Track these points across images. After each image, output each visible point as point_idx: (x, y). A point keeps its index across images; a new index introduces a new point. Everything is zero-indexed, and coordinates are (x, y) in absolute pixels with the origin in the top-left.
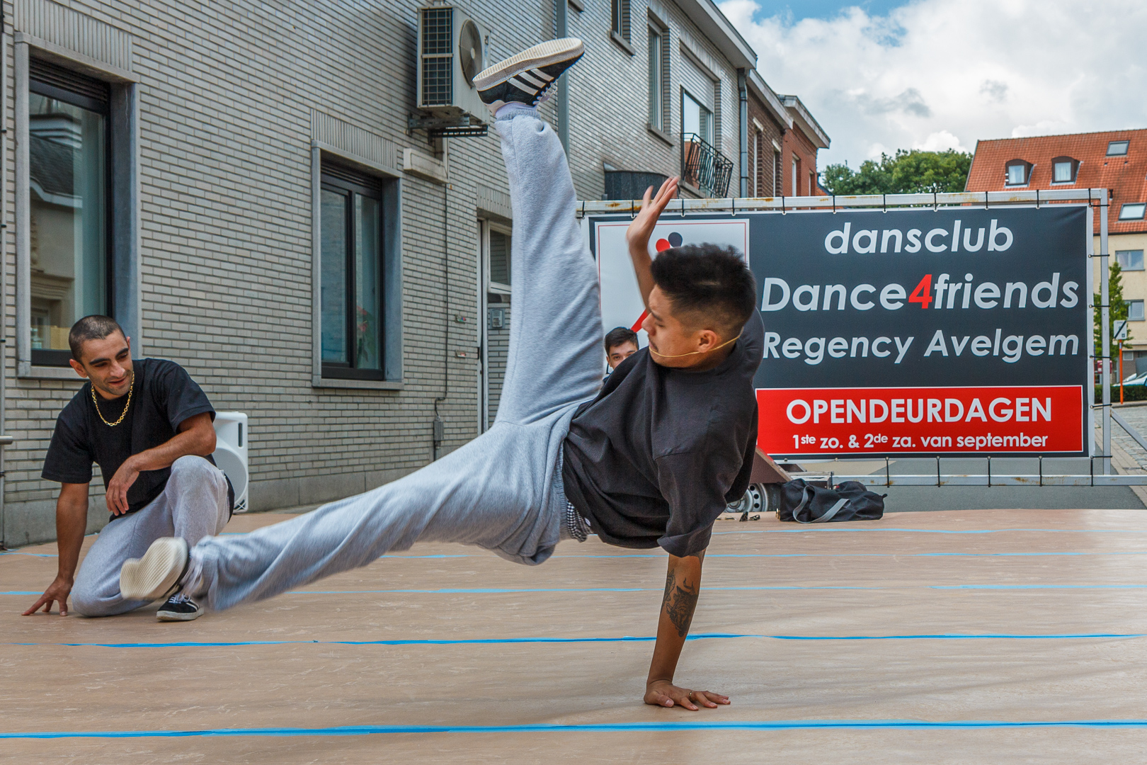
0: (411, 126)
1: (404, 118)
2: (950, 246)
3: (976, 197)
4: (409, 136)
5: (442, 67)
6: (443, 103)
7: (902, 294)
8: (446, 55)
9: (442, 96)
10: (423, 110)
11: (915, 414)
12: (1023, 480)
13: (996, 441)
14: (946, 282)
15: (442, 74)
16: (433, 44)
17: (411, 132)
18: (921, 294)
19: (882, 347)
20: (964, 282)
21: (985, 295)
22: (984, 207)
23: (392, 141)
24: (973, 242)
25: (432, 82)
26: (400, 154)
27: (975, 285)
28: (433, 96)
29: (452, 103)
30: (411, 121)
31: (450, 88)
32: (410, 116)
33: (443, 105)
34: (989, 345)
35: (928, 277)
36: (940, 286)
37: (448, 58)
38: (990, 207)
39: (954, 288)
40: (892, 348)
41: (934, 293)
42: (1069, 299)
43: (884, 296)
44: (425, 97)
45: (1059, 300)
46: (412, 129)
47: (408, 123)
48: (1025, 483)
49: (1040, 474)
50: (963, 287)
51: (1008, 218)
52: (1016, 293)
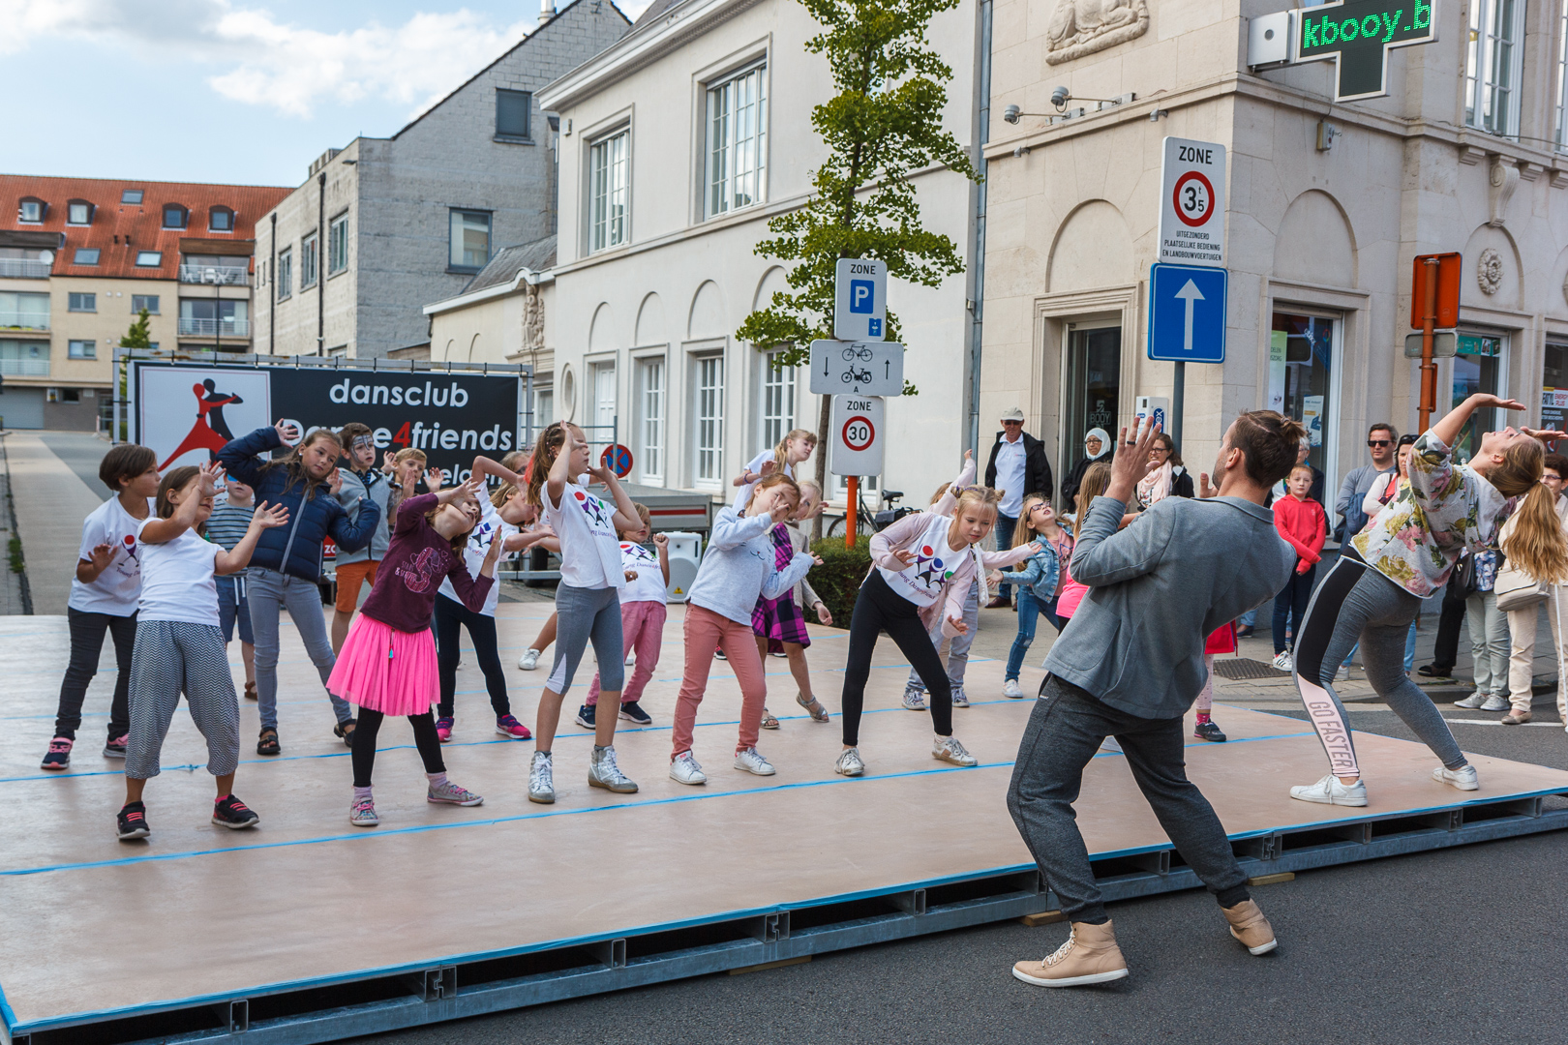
2: (423, 400)
7: (389, 436)
14: (420, 428)
18: (402, 436)
20: (434, 429)
21: (448, 439)
22: (448, 372)
24: (440, 399)
34: (450, 476)
35: (408, 424)
36: (416, 431)
38: (452, 373)
39: (426, 433)
41: (412, 436)
42: (505, 444)
45: (498, 445)
50: (433, 432)
51: (463, 381)
52: (470, 438)
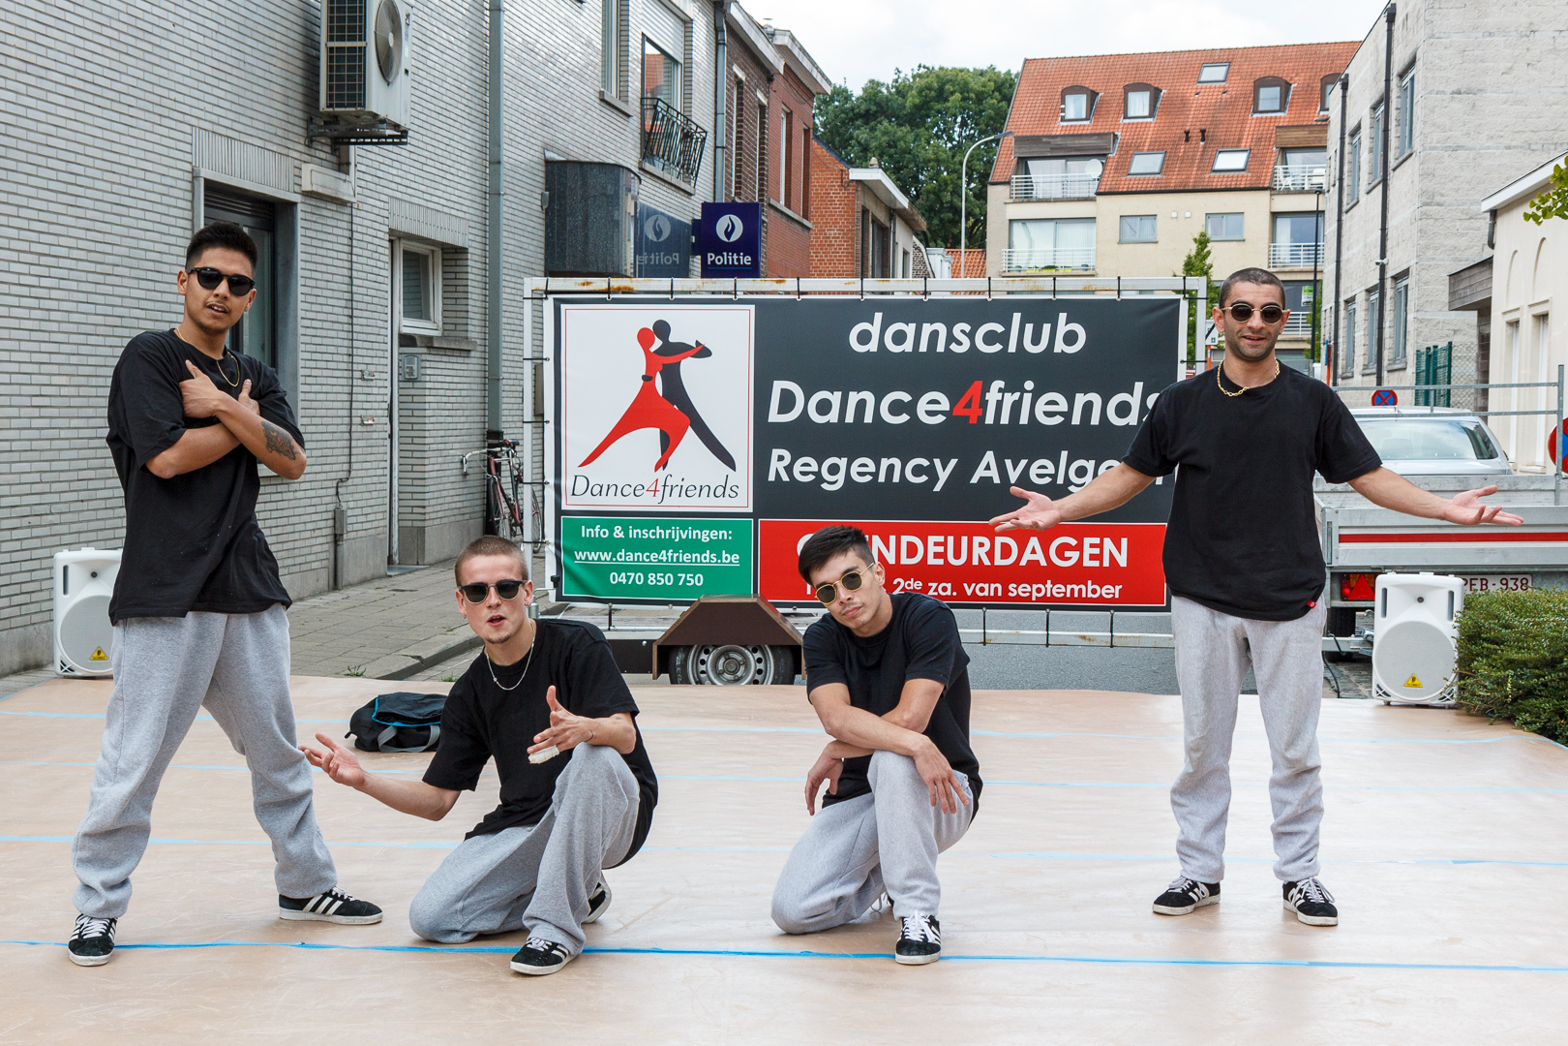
0: (311, 134)
1: (302, 123)
2: (1006, 344)
3: (1041, 284)
4: (308, 146)
5: (352, 59)
6: (354, 105)
7: (945, 405)
8: (357, 44)
9: (352, 97)
10: (329, 114)
11: (957, 555)
12: (1090, 640)
13: (1057, 590)
14: (1000, 390)
15: (352, 68)
16: (341, 29)
17: (310, 141)
18: (968, 405)
19: (918, 471)
20: (1023, 391)
21: (1048, 408)
22: (1051, 297)
23: (288, 156)
24: (1036, 341)
25: (340, 78)
26: (297, 171)
27: (1036, 395)
28: (340, 97)
29: (364, 106)
30: (312, 127)
31: (363, 87)
32: (310, 121)
33: (354, 109)
34: (1051, 470)
35: (979, 384)
36: (993, 396)
37: (360, 48)
38: (1058, 297)
39: (1010, 399)
40: (931, 472)
41: (984, 404)
43: (922, 406)
44: (330, 97)
46: (311, 137)
47: (307, 129)
48: (1091, 644)
49: (1111, 632)
50: (1021, 397)
51: (1078, 310)
52: (1088, 407)
